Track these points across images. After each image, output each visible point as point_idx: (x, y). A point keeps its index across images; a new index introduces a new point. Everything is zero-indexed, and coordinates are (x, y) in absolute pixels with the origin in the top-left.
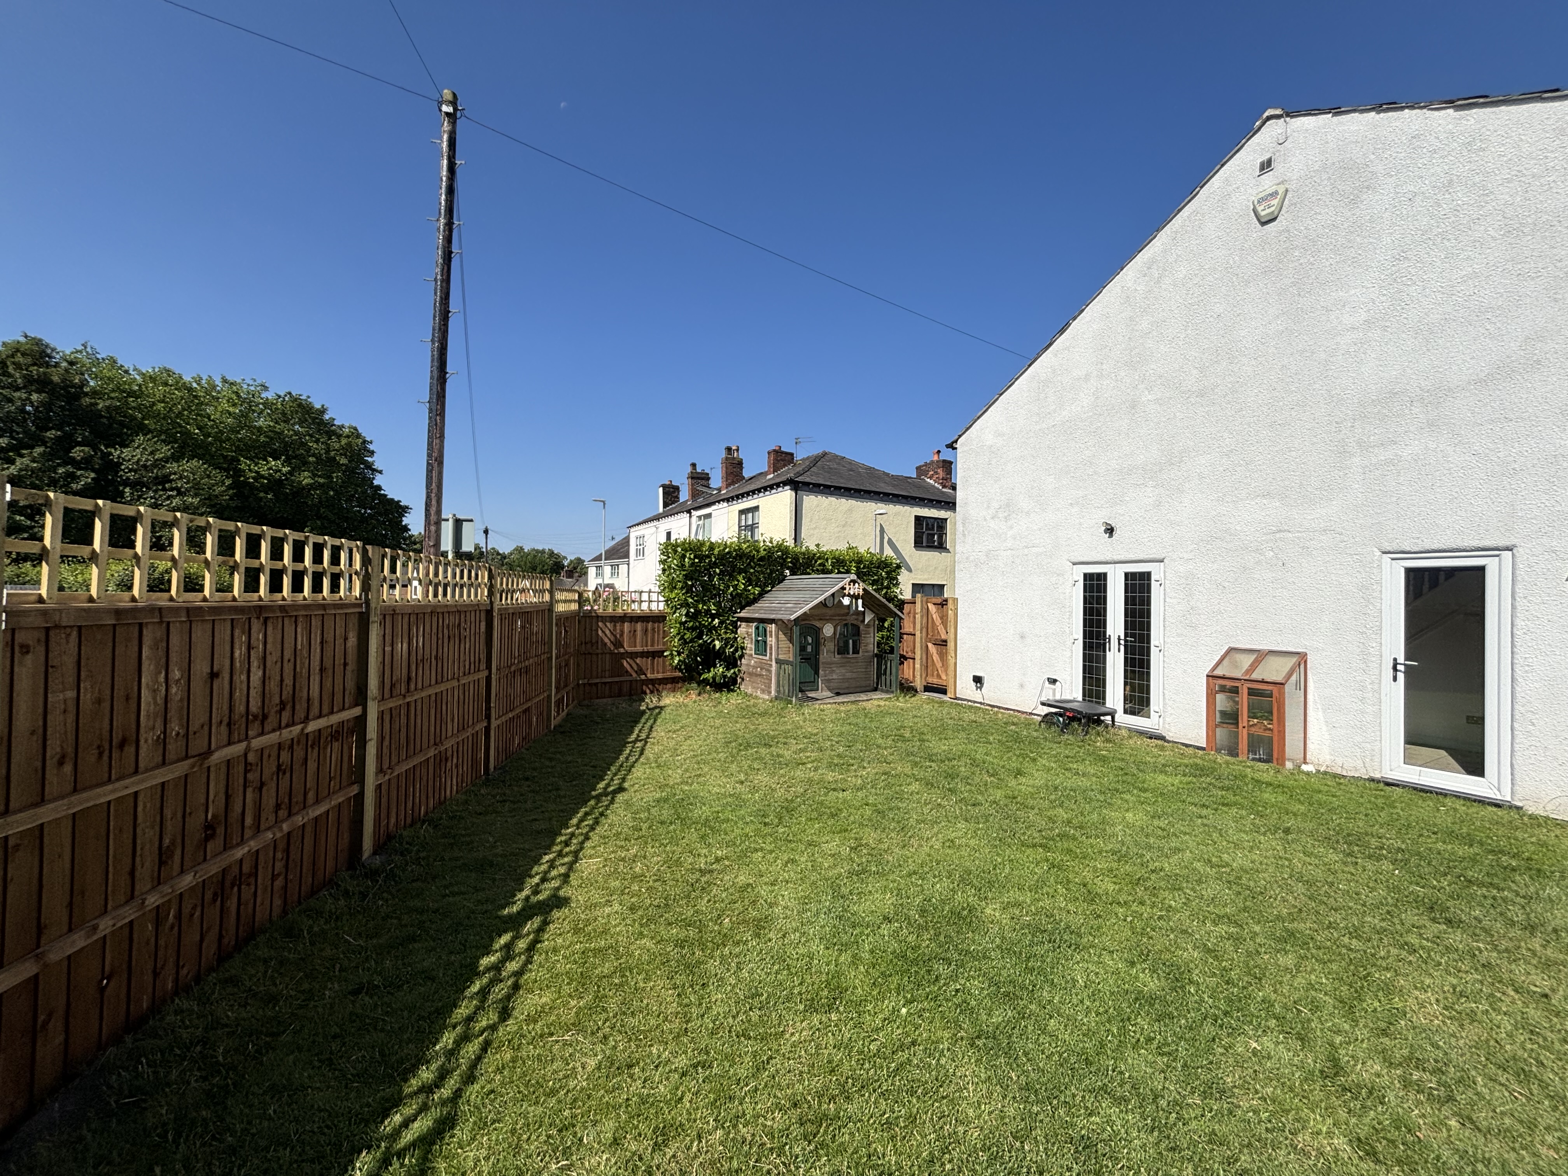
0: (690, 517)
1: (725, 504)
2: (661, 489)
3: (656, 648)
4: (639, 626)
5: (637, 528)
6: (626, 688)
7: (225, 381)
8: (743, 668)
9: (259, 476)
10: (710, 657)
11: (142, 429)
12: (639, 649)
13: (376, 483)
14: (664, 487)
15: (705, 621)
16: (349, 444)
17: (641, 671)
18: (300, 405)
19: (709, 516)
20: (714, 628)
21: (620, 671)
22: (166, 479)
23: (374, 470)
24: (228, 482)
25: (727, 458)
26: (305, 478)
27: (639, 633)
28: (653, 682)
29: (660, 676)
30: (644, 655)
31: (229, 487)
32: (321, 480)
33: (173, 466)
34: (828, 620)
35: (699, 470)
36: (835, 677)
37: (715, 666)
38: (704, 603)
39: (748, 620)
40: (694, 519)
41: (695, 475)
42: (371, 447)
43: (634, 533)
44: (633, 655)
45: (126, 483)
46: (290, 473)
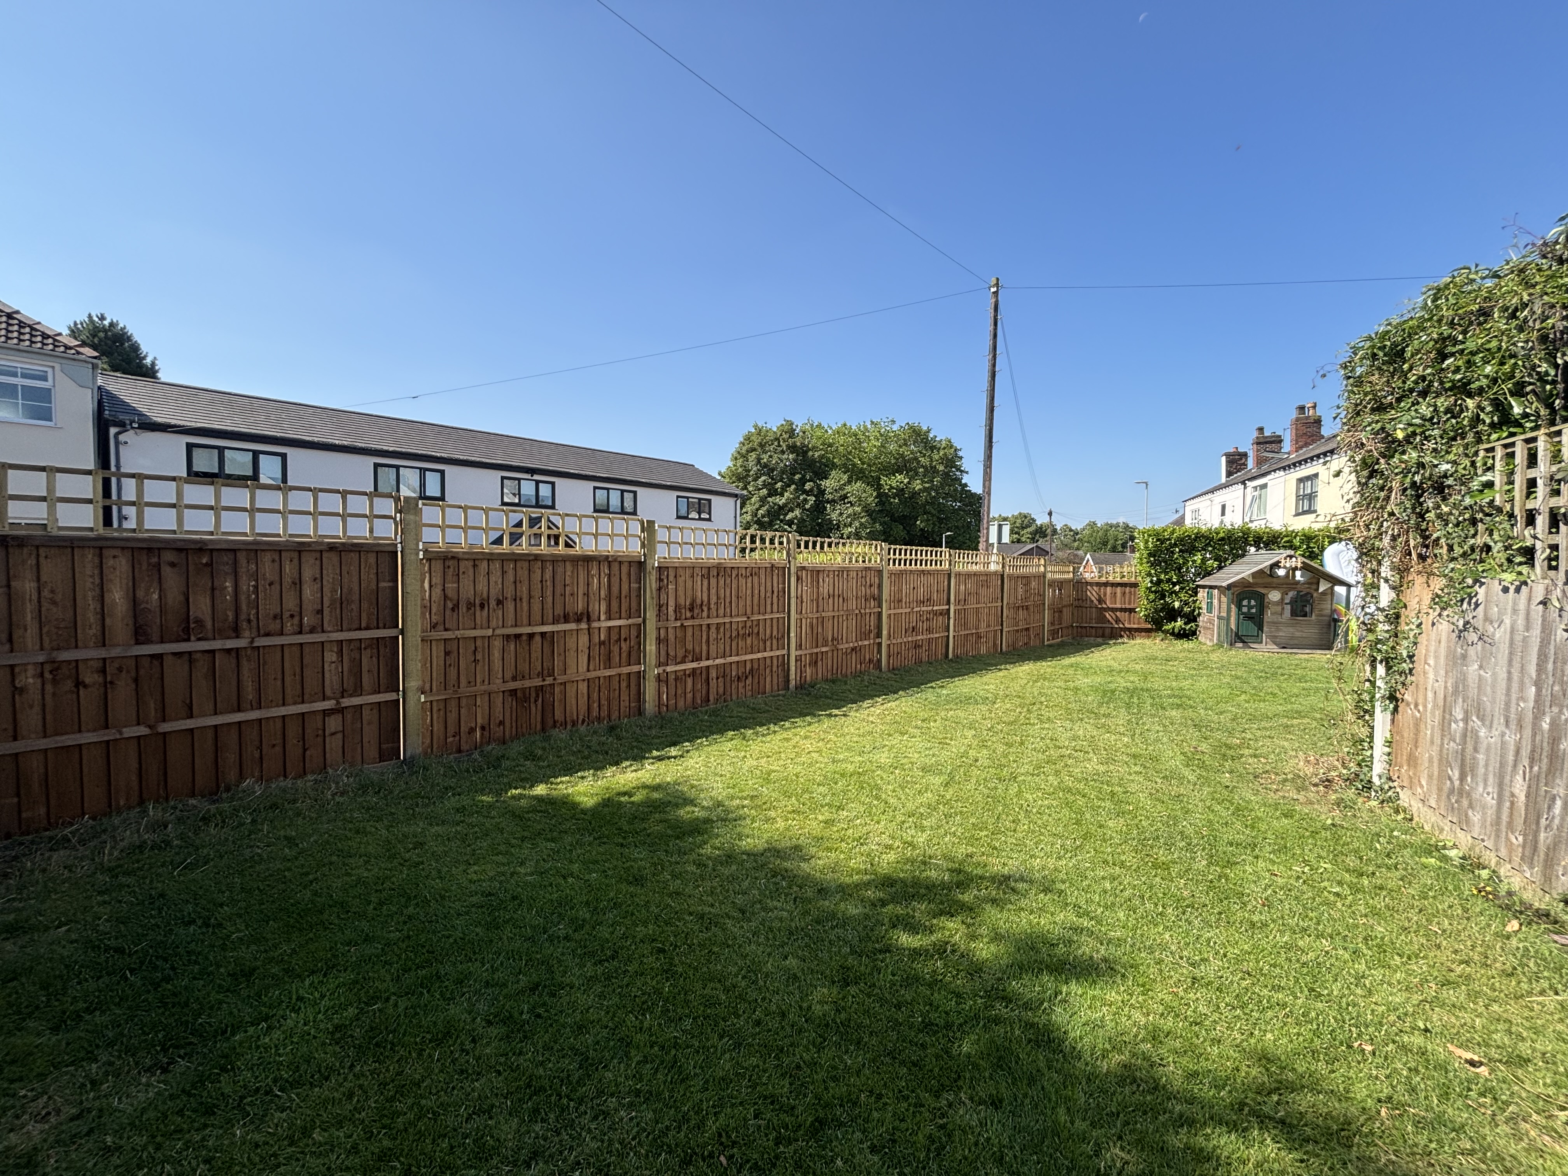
0: (1245, 488)
1: (1282, 473)
2: (1224, 459)
3: (1132, 606)
4: (1119, 590)
5: (1192, 502)
6: (1107, 631)
7: (872, 423)
8: (1201, 624)
9: (892, 488)
10: (1173, 614)
11: (834, 466)
12: (1118, 606)
13: (963, 481)
14: (1227, 455)
15: (1166, 587)
16: (945, 454)
17: (1118, 621)
18: (914, 431)
19: (1264, 486)
20: (1175, 592)
21: (1102, 619)
22: (845, 497)
23: (962, 471)
24: (875, 494)
25: (1297, 419)
26: (917, 485)
27: (1119, 595)
28: (1130, 630)
29: (1135, 626)
30: (1122, 610)
31: (876, 497)
32: (927, 485)
33: (848, 488)
34: (1274, 588)
35: (1267, 433)
36: (1281, 634)
37: (1176, 621)
38: (1166, 573)
39: (1204, 587)
40: (1249, 490)
41: (1262, 440)
42: (960, 454)
43: (1190, 506)
44: (1114, 610)
45: (828, 502)
46: (909, 483)
